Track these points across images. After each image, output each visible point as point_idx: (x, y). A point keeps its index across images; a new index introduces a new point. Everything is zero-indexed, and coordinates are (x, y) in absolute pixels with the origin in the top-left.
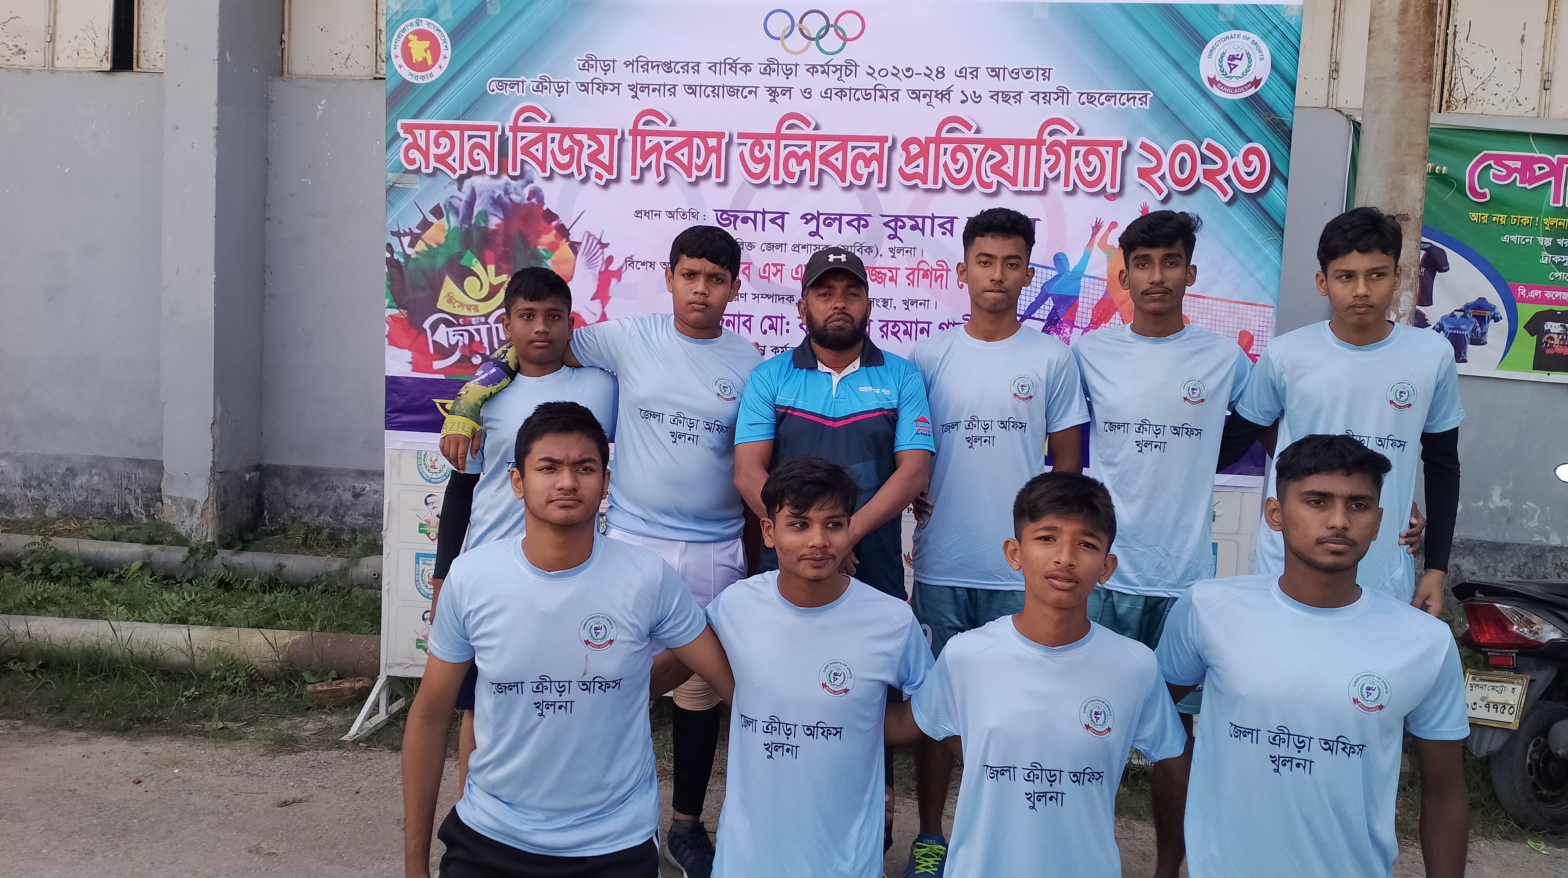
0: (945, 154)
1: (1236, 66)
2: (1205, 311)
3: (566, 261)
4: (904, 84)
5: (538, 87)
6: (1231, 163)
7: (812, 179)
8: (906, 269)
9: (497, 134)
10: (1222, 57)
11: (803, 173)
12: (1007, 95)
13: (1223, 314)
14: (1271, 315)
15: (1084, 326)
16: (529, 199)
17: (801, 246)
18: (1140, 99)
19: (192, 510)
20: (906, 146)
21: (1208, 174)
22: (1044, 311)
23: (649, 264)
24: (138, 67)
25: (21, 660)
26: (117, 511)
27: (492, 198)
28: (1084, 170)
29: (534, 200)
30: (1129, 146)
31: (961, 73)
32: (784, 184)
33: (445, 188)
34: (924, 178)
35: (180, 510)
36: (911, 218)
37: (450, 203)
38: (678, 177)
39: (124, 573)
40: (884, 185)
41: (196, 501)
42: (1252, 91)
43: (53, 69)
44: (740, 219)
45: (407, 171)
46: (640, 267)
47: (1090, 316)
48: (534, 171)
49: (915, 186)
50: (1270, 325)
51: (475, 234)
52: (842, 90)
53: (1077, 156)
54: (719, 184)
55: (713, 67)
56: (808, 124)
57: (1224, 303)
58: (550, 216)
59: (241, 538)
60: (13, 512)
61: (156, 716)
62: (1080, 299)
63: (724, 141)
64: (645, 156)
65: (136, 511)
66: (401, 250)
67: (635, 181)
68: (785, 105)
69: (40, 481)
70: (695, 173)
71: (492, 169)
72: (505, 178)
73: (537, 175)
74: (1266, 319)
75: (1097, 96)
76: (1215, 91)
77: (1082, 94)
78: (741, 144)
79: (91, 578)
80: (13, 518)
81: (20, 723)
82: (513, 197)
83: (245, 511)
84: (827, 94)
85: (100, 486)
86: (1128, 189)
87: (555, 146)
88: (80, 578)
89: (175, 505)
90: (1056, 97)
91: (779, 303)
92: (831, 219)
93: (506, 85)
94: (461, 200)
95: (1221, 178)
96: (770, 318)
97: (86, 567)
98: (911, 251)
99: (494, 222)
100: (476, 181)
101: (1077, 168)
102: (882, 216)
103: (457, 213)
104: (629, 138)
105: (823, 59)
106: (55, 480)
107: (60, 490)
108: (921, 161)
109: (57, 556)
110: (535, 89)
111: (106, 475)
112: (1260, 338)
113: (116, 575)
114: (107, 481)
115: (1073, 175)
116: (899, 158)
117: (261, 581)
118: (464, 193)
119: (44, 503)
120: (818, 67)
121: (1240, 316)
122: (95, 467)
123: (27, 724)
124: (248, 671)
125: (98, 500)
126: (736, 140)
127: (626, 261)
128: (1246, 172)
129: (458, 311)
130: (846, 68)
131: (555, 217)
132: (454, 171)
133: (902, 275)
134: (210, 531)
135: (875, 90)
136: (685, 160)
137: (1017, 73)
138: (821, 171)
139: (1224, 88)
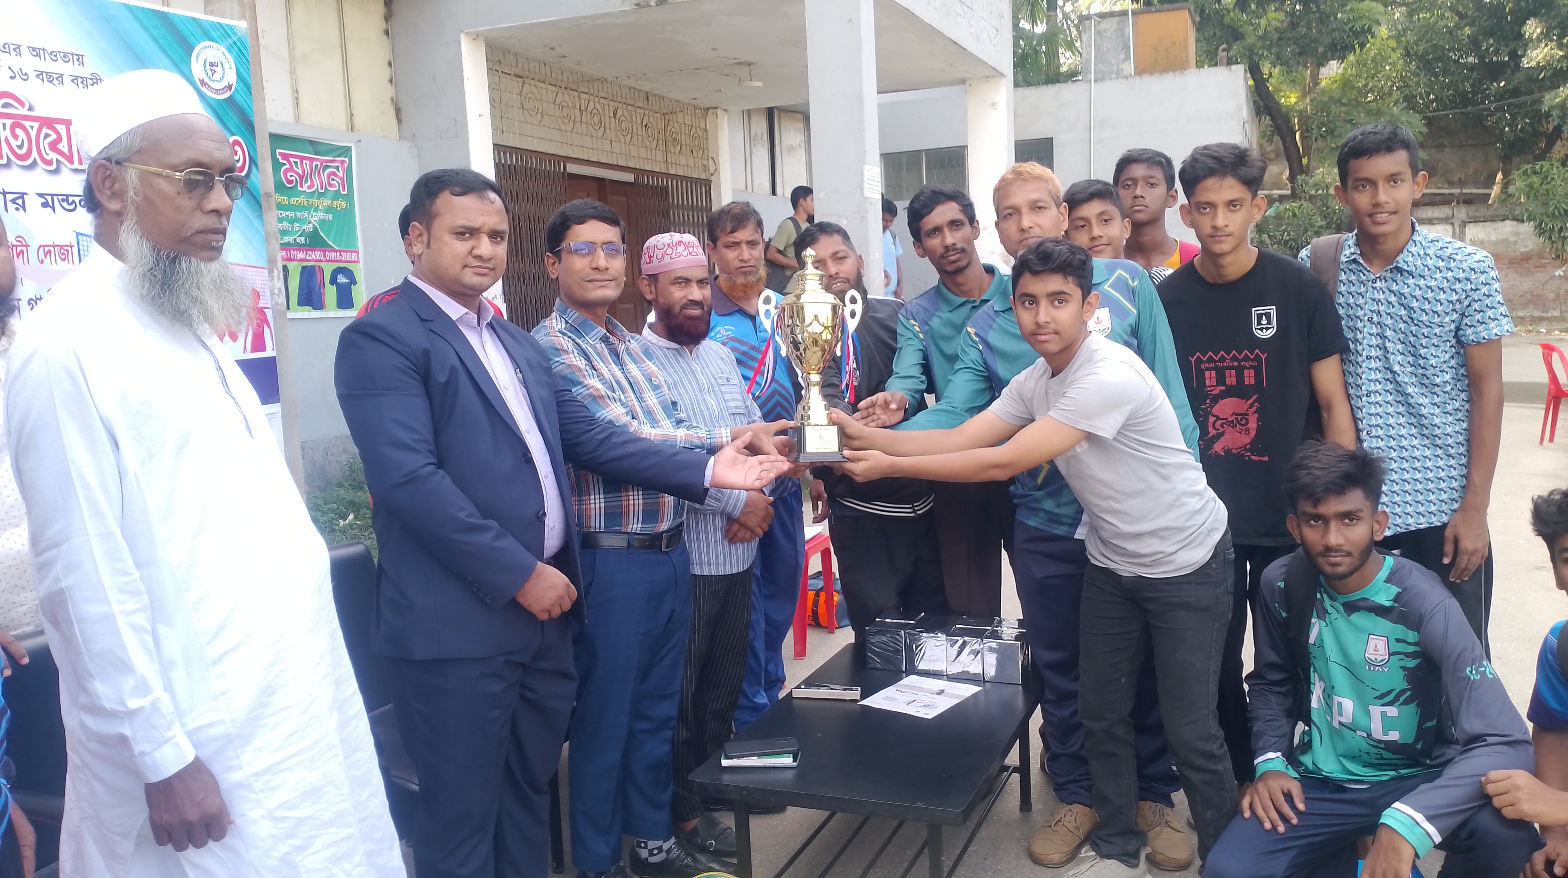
1: (215, 72)
10: (205, 63)
12: (51, 76)
31: (5, 49)
42: (227, 94)
74: (264, 279)
76: (204, 90)
112: (263, 294)
137: (56, 56)
139: (210, 88)
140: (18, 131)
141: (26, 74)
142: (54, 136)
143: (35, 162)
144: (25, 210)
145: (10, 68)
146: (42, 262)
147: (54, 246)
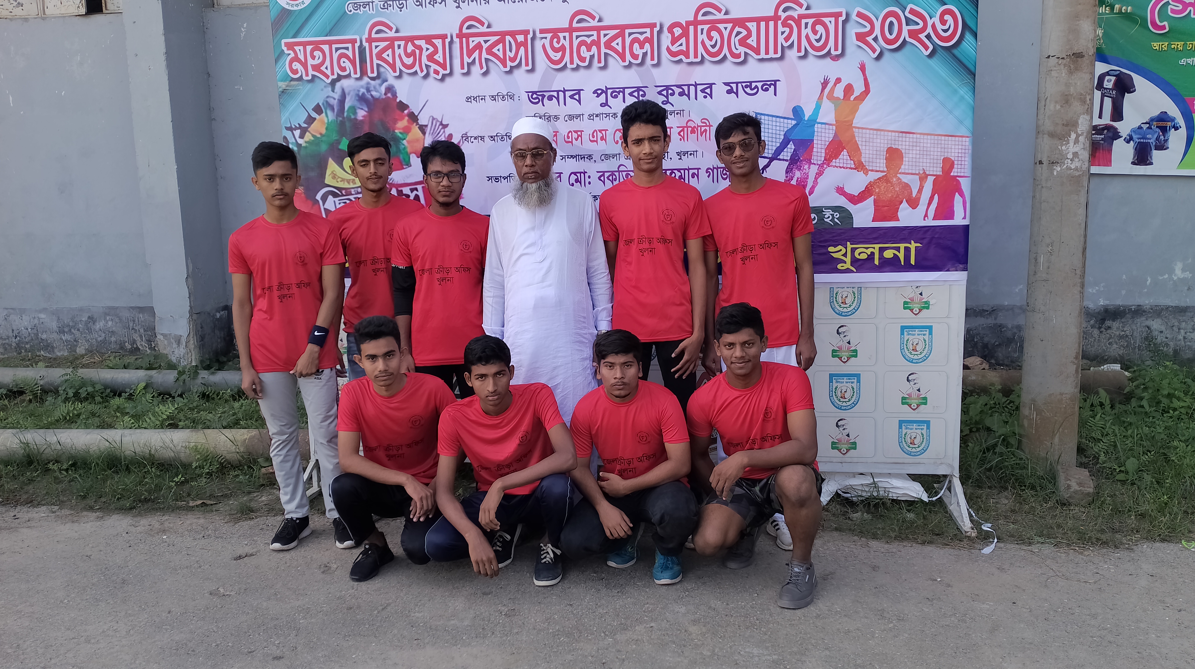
0: (702, 33)
2: (915, 144)
3: (417, 140)
5: (384, 5)
6: (930, 23)
8: (678, 127)
9: (357, 45)
11: (592, 57)
13: (929, 145)
14: (967, 144)
15: (819, 163)
16: (385, 94)
17: (595, 115)
19: (179, 342)
20: (671, 29)
21: (913, 34)
22: (787, 153)
23: (480, 138)
24: (106, 9)
25: (57, 462)
26: (128, 346)
27: (358, 95)
28: (813, 37)
29: (389, 95)
30: (848, 15)
32: (578, 67)
33: (322, 90)
34: (686, 54)
35: (170, 343)
36: (679, 86)
37: (327, 102)
38: (497, 68)
39: (133, 392)
40: (655, 62)
41: (181, 336)
43: (45, 16)
44: (546, 97)
45: (293, 80)
46: (474, 141)
47: (823, 155)
48: (387, 72)
49: (680, 61)
50: (967, 151)
51: (348, 124)
53: (806, 27)
54: (528, 71)
56: (593, 18)
57: (929, 137)
58: (403, 106)
59: (218, 361)
60: (53, 351)
61: (152, 497)
62: (815, 142)
63: (530, 36)
64: (470, 53)
65: (141, 345)
66: (294, 141)
67: (464, 74)
69: (70, 328)
70: (509, 64)
71: (355, 73)
72: (366, 79)
73: (390, 75)
74: (963, 147)
78: (542, 38)
79: (110, 397)
80: (54, 356)
81: (57, 508)
82: (374, 93)
83: (219, 340)
85: (114, 328)
86: (848, 51)
87: (401, 51)
88: (102, 398)
89: (166, 340)
91: (582, 161)
92: (616, 92)
93: (360, 5)
94: (335, 99)
95: (922, 36)
96: (575, 173)
97: (105, 389)
98: (680, 112)
99: (361, 114)
100: (345, 83)
101: (807, 37)
102: (656, 86)
103: (333, 109)
104: (457, 40)
106: (81, 326)
107: (85, 333)
108: (683, 40)
109: (84, 383)
110: (382, 7)
111: (117, 320)
112: (960, 162)
113: (128, 394)
114: (118, 324)
115: (804, 42)
116: (666, 39)
117: (231, 393)
118: (336, 93)
119: (75, 343)
121: (943, 146)
122: (109, 315)
123: (61, 509)
124: (220, 460)
125: (113, 339)
126: (538, 35)
127: (462, 137)
128: (942, 30)
129: (341, 185)
131: (406, 107)
132: (327, 77)
134: (193, 358)
136: (501, 54)
138: (606, 55)
140: (714, 34)
142: (744, 33)
143: (725, 56)
144: (712, 98)
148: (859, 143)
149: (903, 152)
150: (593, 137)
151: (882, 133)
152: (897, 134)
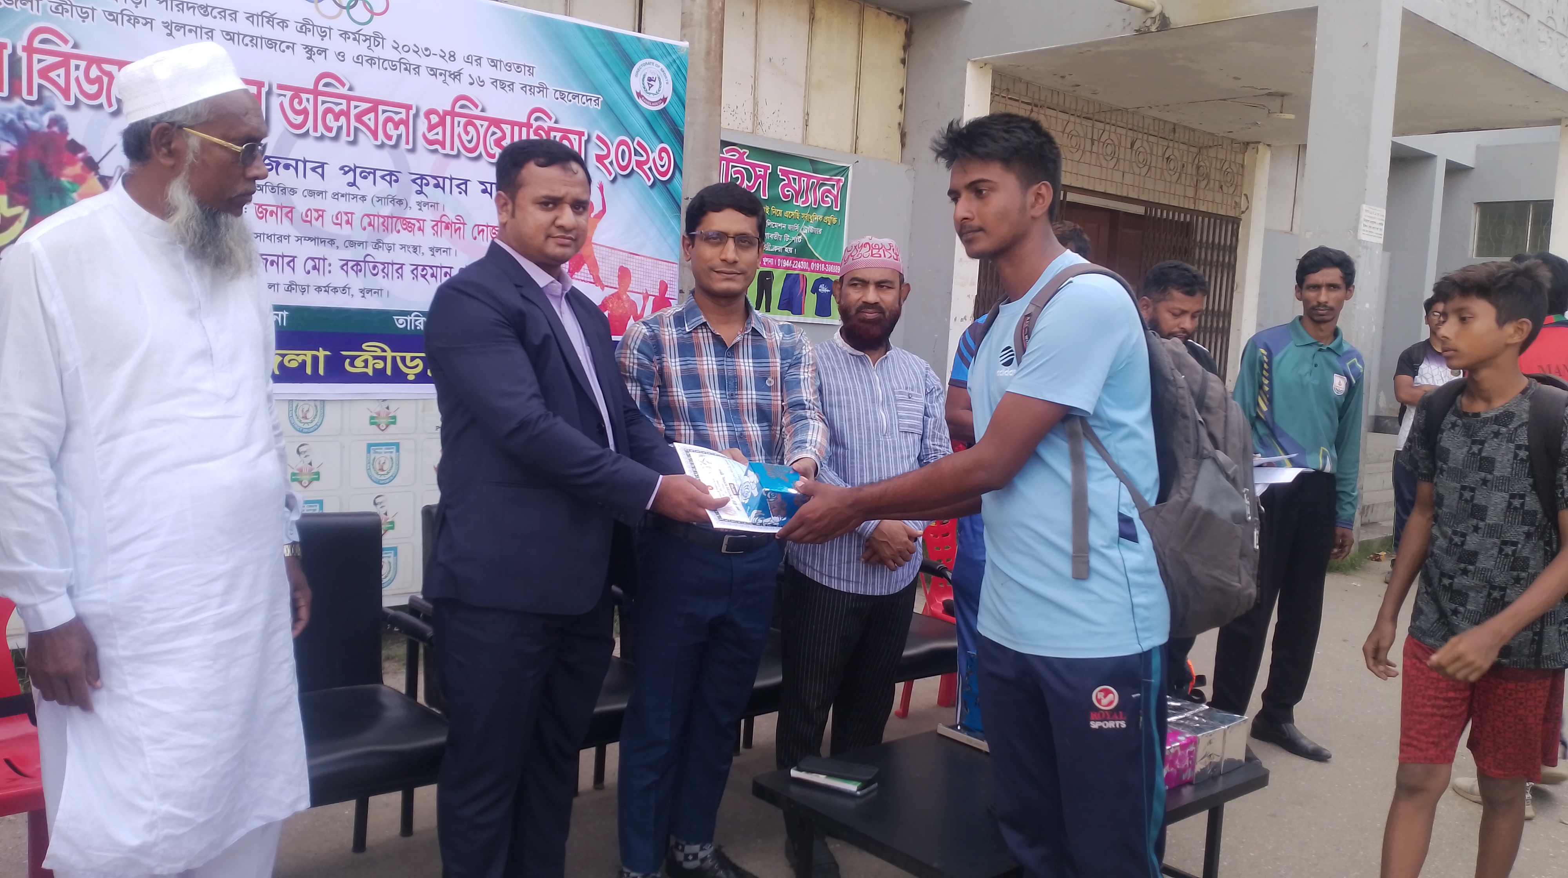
0: (459, 126)
1: (652, 86)
2: (639, 265)
4: (424, 62)
6: (651, 156)
7: (348, 135)
8: (431, 221)
9: (7, 52)
10: (644, 78)
11: (340, 128)
12: (503, 84)
13: (649, 267)
14: (676, 269)
16: (49, 127)
17: (340, 195)
18: (595, 101)
20: (428, 114)
21: (639, 164)
29: (54, 129)
30: (588, 136)
31: (468, 60)
32: (322, 138)
34: (442, 145)
36: (434, 177)
40: (410, 147)
42: (662, 106)
44: (282, 165)
48: (55, 98)
52: (372, 58)
55: (250, 17)
56: (343, 84)
57: (649, 260)
58: (76, 147)
63: (264, 90)
68: (321, 65)
71: (3, 91)
72: (18, 102)
73: (59, 102)
74: (675, 272)
75: (566, 94)
76: (640, 102)
77: (557, 91)
78: (280, 95)
82: (29, 122)
84: (358, 60)
87: (81, 74)
90: (538, 90)
91: (321, 246)
92: (366, 172)
93: (17, 0)
95: (646, 167)
96: (313, 259)
98: (435, 205)
99: (5, 148)
102: (411, 174)
105: (355, 28)
110: (52, 6)
116: (422, 125)
120: (350, 34)
121: (659, 269)
126: (275, 90)
128: (660, 165)
130: (375, 40)
131: (81, 148)
133: (428, 225)
135: (400, 63)
137: (510, 67)
138: (356, 129)
139: (646, 100)
140: (470, 128)
141: (483, 81)
142: (499, 134)
143: (480, 156)
144: (466, 194)
145: (470, 76)
146: (475, 238)
147: (488, 226)
148: (597, 259)
149: (631, 271)
150: (337, 219)
151: (616, 252)
152: (627, 254)
